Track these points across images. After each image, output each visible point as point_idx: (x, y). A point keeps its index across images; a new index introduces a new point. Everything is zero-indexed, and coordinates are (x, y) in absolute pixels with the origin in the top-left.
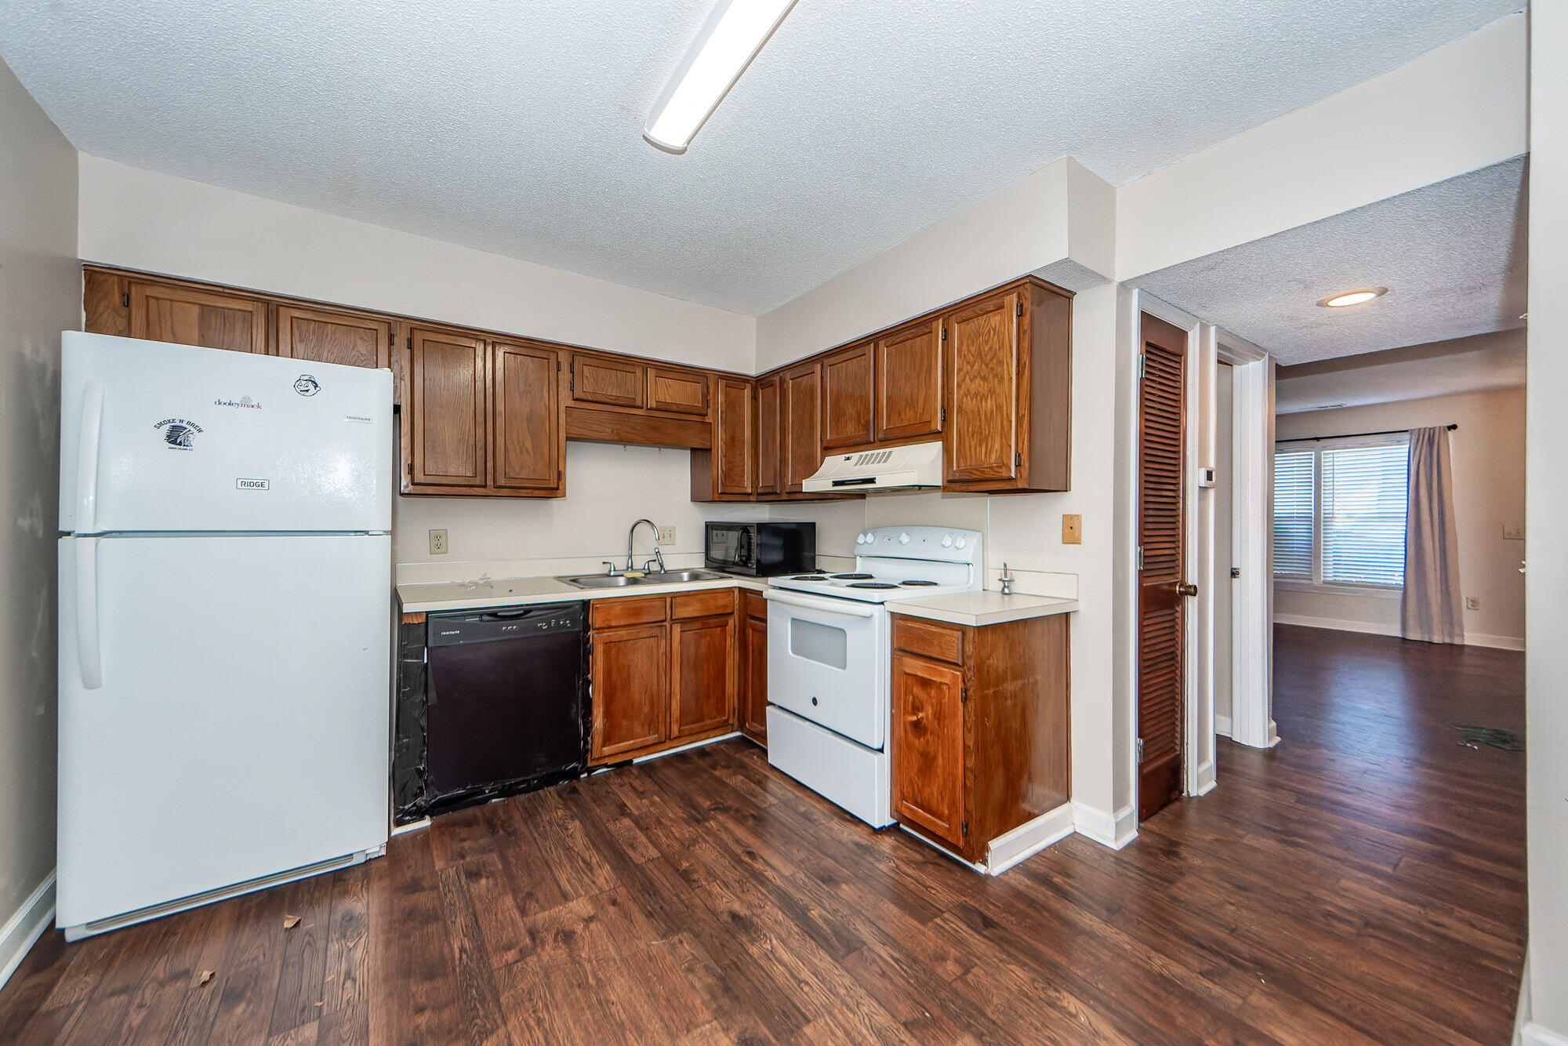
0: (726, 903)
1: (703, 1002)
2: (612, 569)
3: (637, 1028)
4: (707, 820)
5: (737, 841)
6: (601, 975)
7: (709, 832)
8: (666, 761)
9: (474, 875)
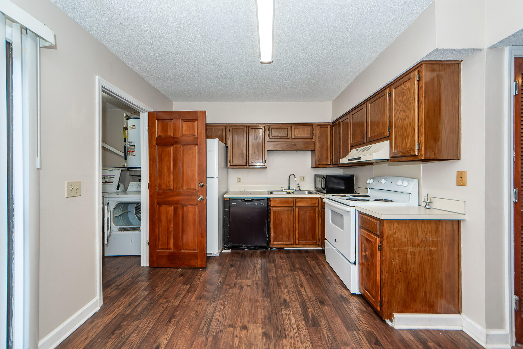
0: (285, 296)
1: (262, 318)
2: (284, 189)
3: (243, 316)
4: (295, 271)
5: (300, 280)
6: (243, 300)
7: (293, 275)
8: (294, 251)
9: (232, 266)
